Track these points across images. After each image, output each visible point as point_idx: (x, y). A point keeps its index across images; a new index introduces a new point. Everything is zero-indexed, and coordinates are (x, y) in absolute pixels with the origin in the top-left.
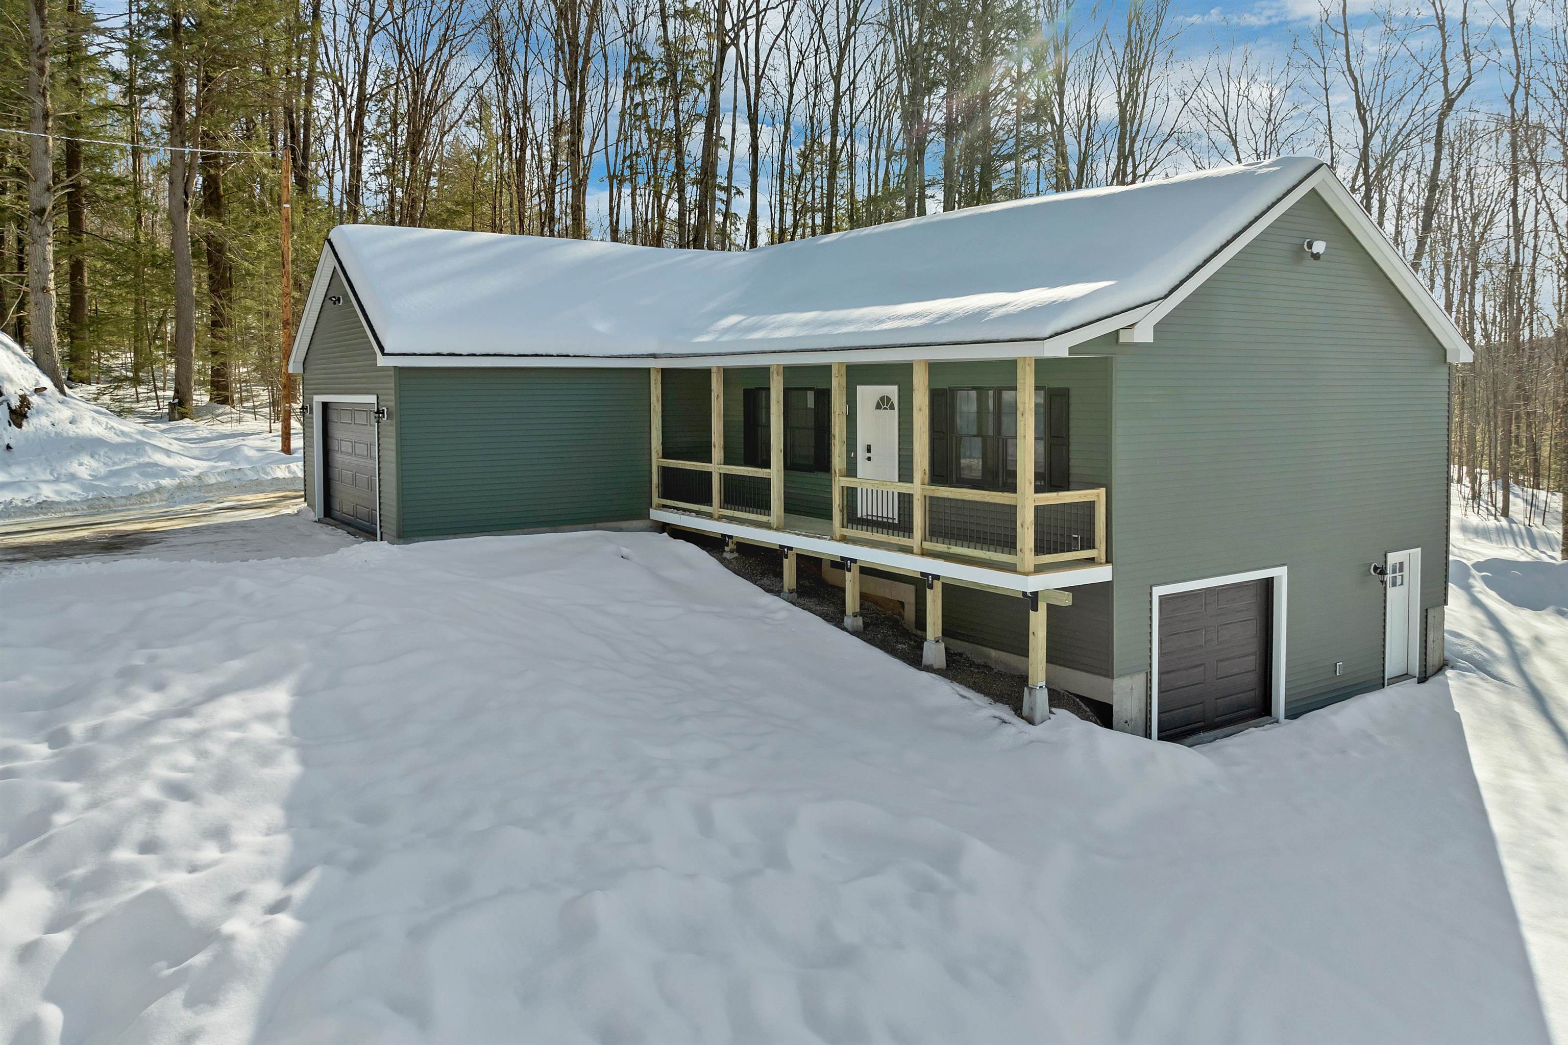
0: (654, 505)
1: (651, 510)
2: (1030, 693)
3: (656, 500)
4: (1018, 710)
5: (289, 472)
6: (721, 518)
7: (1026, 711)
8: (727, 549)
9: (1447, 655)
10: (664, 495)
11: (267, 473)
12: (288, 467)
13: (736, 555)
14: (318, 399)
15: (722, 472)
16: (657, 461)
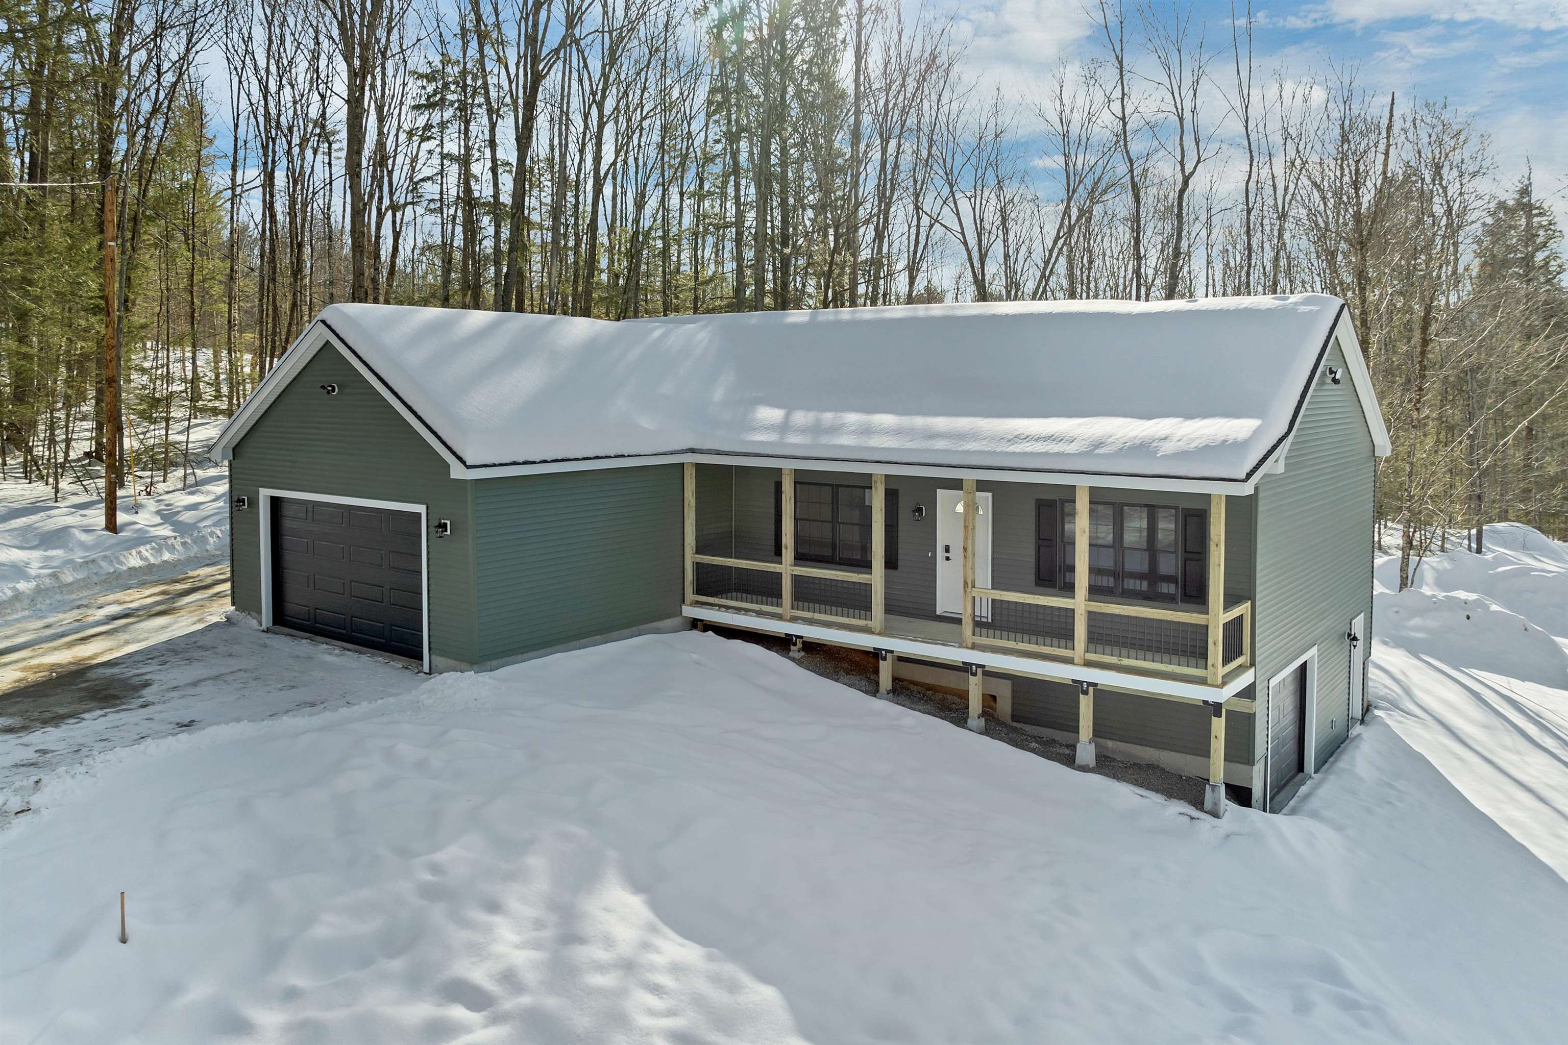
0: (687, 601)
1: (683, 607)
2: (1213, 791)
3: (690, 595)
4: (1198, 804)
5: (141, 558)
6: (794, 619)
7: (1208, 804)
8: (792, 648)
9: (1370, 698)
10: (699, 591)
11: (121, 563)
12: (140, 552)
13: (803, 653)
14: (265, 494)
15: (795, 573)
16: (690, 557)
